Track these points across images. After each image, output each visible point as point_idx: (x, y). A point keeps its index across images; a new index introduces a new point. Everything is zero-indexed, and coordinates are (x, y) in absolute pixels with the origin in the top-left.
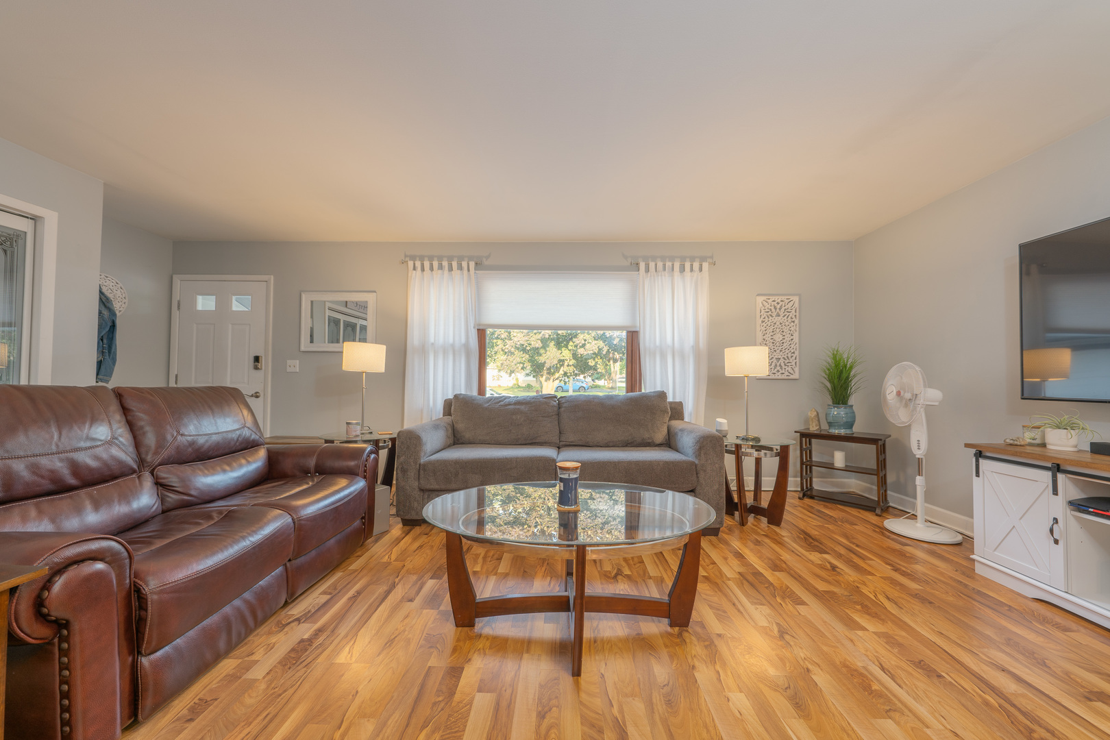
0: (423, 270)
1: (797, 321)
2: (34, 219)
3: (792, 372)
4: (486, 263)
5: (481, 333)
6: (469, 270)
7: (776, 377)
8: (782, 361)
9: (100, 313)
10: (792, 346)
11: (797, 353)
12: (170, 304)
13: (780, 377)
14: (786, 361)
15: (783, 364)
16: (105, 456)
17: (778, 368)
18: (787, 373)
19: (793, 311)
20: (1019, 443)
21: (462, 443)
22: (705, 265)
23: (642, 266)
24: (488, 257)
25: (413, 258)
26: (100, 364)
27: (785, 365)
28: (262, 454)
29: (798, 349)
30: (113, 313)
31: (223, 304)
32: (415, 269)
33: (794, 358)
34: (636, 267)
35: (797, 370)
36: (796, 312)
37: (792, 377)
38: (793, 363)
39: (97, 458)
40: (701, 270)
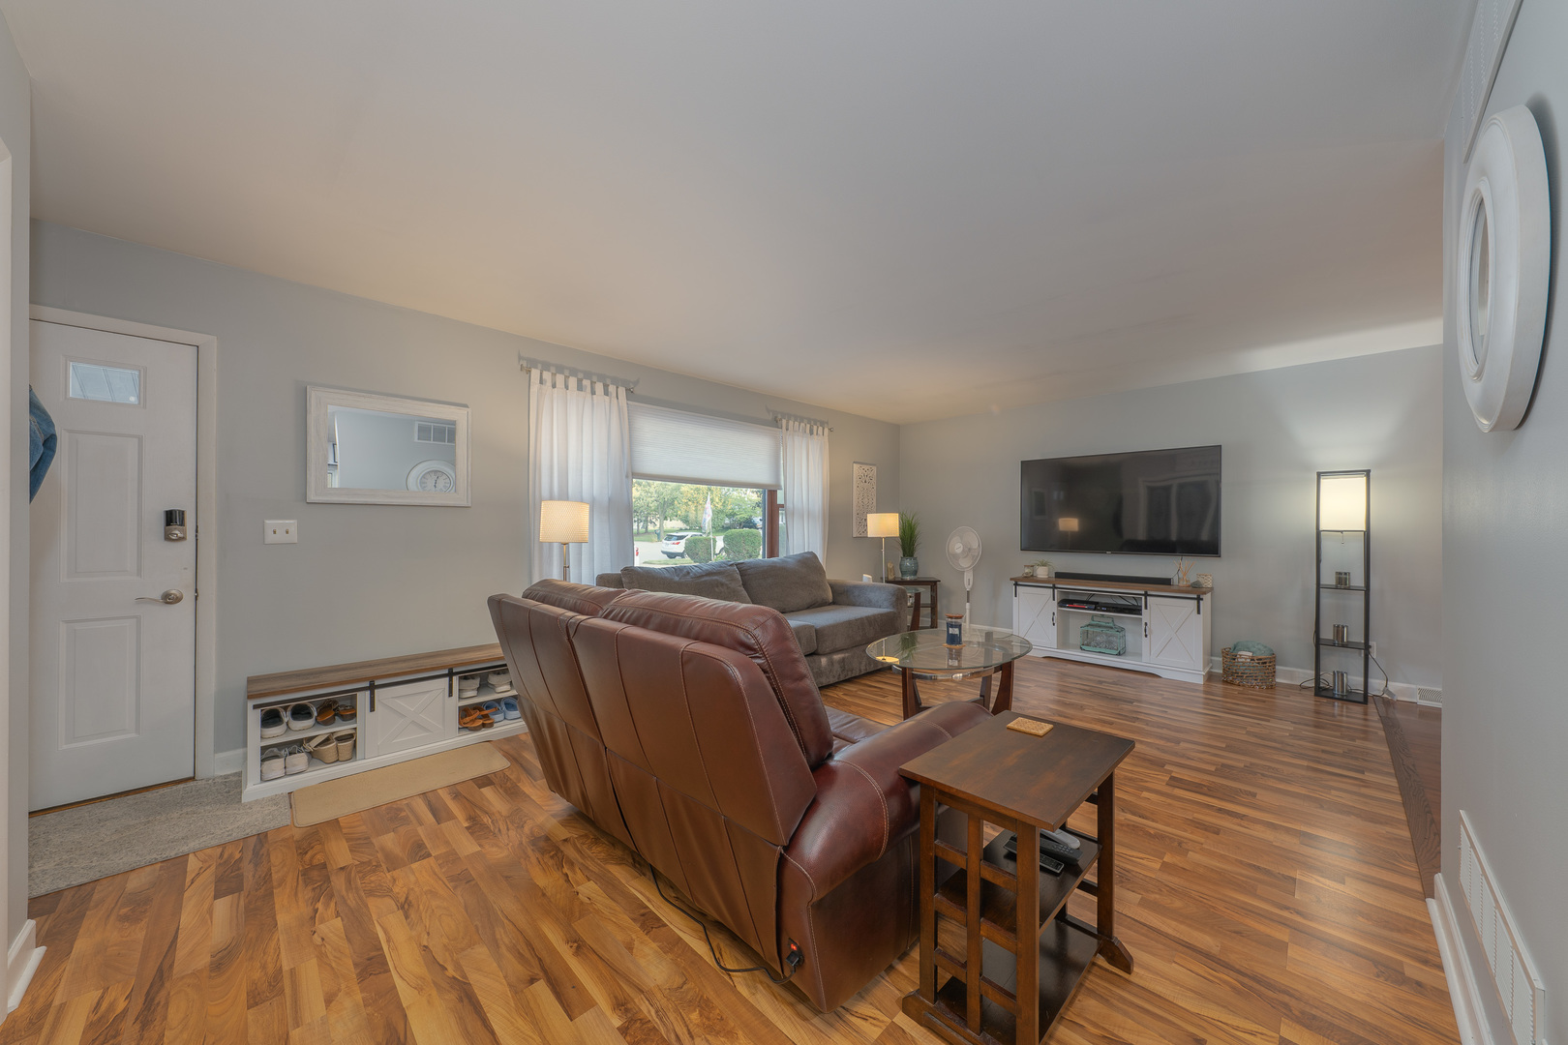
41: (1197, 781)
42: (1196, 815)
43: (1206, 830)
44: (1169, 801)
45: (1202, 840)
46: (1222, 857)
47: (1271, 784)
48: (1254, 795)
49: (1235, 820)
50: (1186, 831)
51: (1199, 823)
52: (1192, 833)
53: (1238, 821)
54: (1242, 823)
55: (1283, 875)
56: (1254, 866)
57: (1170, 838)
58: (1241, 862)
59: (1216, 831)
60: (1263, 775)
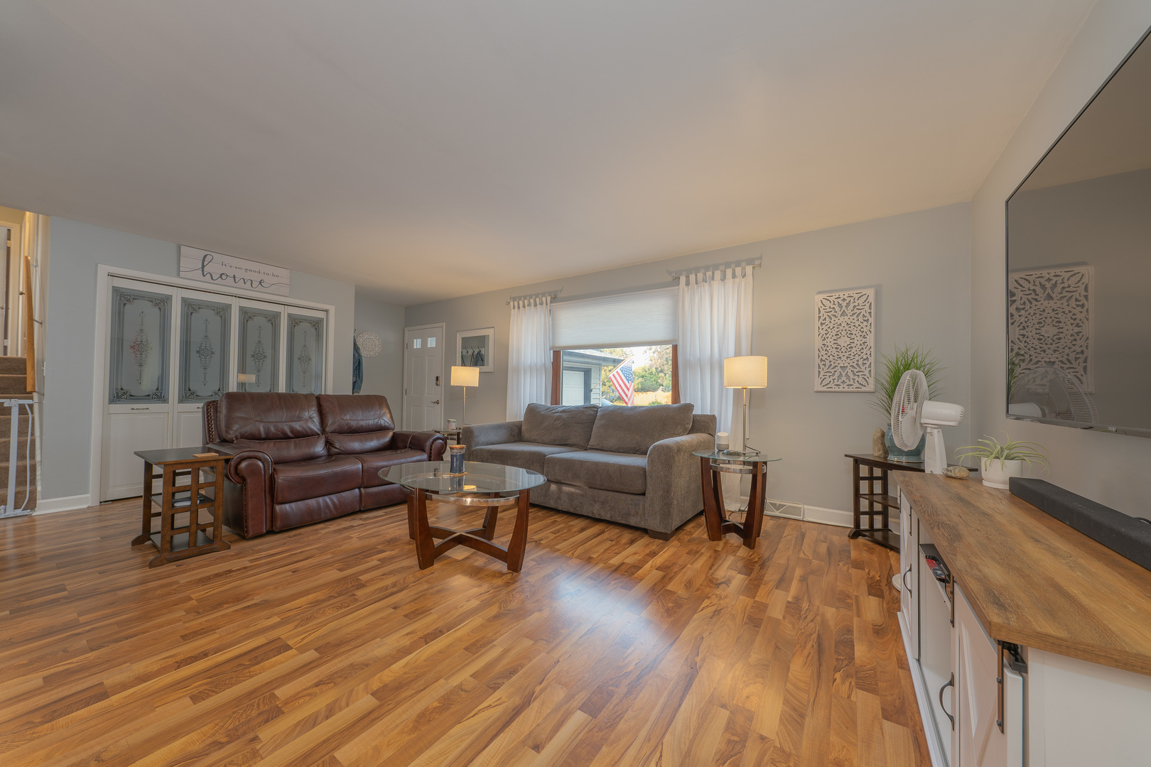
0: (519, 308)
1: (872, 320)
2: (327, 311)
3: (864, 383)
4: (560, 295)
5: (556, 354)
6: (547, 304)
7: (841, 389)
8: (849, 370)
9: (354, 356)
10: (865, 351)
11: (872, 359)
12: (404, 346)
13: (846, 389)
14: (855, 370)
15: (850, 374)
16: (305, 426)
17: (844, 378)
18: (857, 385)
19: (867, 308)
20: (953, 475)
21: (525, 441)
22: (749, 269)
23: (683, 279)
24: (561, 291)
25: (514, 299)
26: (354, 383)
27: (854, 374)
28: (391, 434)
29: (872, 355)
30: (360, 356)
31: (424, 343)
32: (514, 308)
33: (867, 366)
34: (676, 281)
35: (871, 381)
36: (870, 308)
37: (864, 389)
38: (866, 372)
39: (301, 426)
40: (744, 276)
41: (266, 663)
42: (216, 636)
43: (194, 632)
44: (252, 629)
45: (187, 625)
46: (161, 626)
47: (194, 736)
48: (195, 699)
49: (182, 657)
50: (206, 621)
51: (206, 633)
52: (201, 623)
53: (179, 658)
54: (174, 660)
55: (104, 647)
56: (131, 637)
57: (209, 611)
58: (144, 633)
59: (185, 638)
60: (218, 745)
